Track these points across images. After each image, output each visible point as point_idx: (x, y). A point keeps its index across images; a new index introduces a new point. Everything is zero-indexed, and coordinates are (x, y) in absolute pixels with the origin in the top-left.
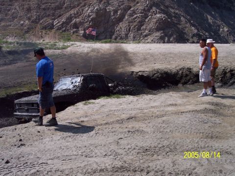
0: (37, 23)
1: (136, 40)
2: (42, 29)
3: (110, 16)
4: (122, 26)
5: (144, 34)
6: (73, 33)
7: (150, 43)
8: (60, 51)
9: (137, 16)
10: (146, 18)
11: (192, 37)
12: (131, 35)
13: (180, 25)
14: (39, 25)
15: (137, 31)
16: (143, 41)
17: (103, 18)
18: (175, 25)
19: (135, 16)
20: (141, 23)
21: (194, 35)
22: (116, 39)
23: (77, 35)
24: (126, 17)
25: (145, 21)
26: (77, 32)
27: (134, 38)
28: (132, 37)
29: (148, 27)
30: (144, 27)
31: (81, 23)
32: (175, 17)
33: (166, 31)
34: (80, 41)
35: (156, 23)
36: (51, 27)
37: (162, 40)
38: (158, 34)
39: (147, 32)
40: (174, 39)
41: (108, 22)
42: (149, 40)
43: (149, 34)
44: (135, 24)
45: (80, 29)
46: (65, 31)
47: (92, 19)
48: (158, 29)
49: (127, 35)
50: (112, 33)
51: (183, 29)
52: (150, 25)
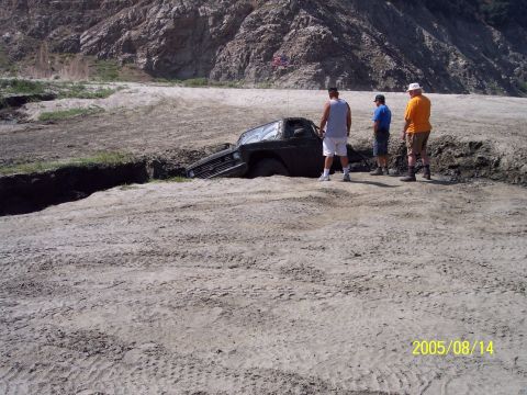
0: (42, 37)
1: (262, 81)
2: (55, 51)
3: (206, 27)
4: (233, 49)
5: (280, 68)
6: (124, 62)
7: (293, 88)
8: (92, 101)
9: (265, 29)
10: (285, 33)
11: (385, 78)
12: (252, 70)
13: (359, 50)
14: (46, 43)
15: (265, 61)
16: (277, 83)
17: (190, 31)
18: (348, 50)
19: (261, 28)
20: (274, 45)
21: (388, 74)
22: (217, 77)
23: (132, 68)
24: (242, 31)
25: (282, 40)
26: (131, 60)
27: (258, 75)
28: (252, 75)
29: (289, 55)
30: (280, 53)
31: (142, 41)
32: (349, 32)
33: (328, 63)
34: (139, 79)
35: (306, 45)
36: (75, 47)
37: (318, 82)
38: (310, 69)
40: (344, 80)
41: (201, 40)
42: (290, 83)
43: (291, 70)
44: (260, 46)
45: (139, 54)
46: (104, 57)
47: (166, 33)
48: (309, 59)
49: (241, 70)
50: (210, 65)
51: (366, 58)
52: (293, 48)
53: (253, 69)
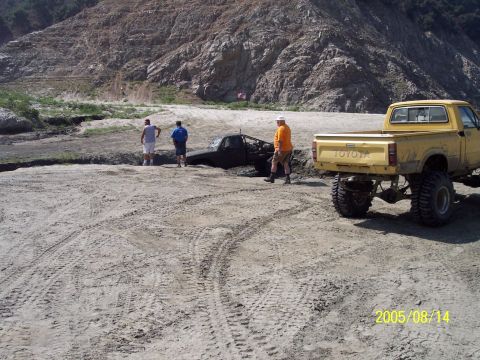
0: (118, 68)
1: (293, 104)
2: (126, 79)
3: (249, 58)
4: (270, 77)
5: (308, 93)
6: (181, 88)
7: (317, 110)
9: (298, 61)
10: (314, 64)
12: (284, 95)
13: (382, 76)
14: (121, 73)
15: (296, 87)
16: (305, 106)
17: (236, 62)
18: (372, 77)
19: (295, 59)
20: (305, 73)
22: (256, 101)
23: (187, 93)
24: (279, 62)
25: (311, 70)
26: (186, 86)
27: (289, 99)
28: (285, 99)
29: (316, 82)
30: (309, 80)
31: (196, 71)
32: (375, 62)
33: (351, 89)
34: (192, 103)
35: (331, 74)
36: (142, 76)
37: (339, 105)
38: (333, 94)
39: (313, 89)
40: (363, 103)
41: (245, 69)
42: (315, 106)
43: (317, 95)
44: (293, 74)
45: (193, 81)
46: (166, 84)
47: (216, 64)
48: (332, 86)
49: (276, 94)
50: (250, 91)
51: (389, 85)
52: (320, 77)
53: (286, 94)
